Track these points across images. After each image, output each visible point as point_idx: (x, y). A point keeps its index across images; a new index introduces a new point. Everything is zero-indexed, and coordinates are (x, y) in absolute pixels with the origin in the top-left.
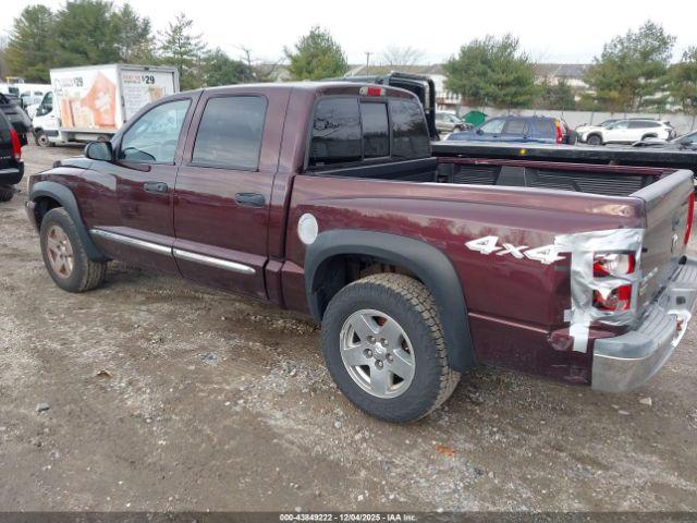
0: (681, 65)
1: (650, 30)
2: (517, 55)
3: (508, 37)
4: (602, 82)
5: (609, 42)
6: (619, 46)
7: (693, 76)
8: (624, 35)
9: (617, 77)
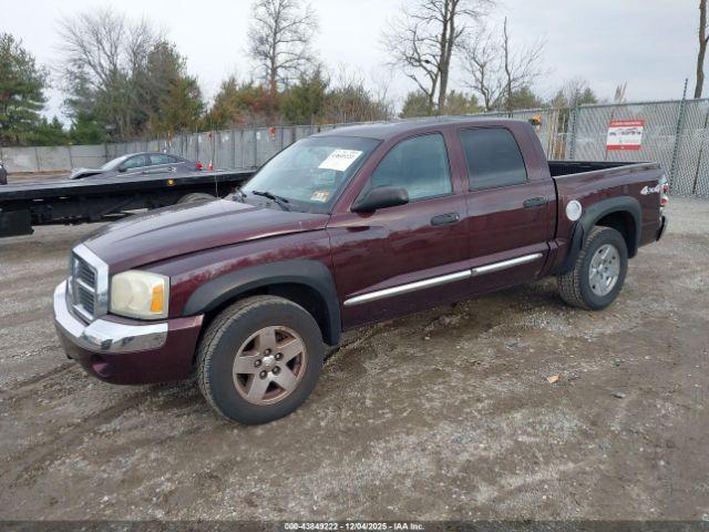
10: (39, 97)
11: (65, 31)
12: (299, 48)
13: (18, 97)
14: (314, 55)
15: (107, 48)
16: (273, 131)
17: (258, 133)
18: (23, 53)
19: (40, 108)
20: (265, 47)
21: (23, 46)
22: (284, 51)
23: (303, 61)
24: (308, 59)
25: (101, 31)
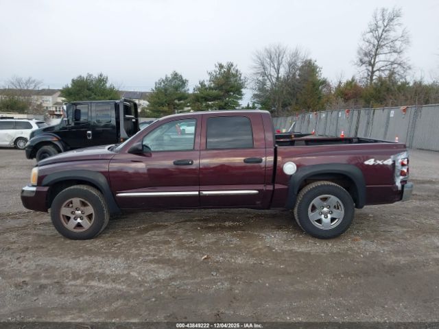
0: (194, 94)
1: (176, 76)
2: (108, 85)
3: (101, 75)
4: (158, 103)
5: (157, 81)
6: (162, 83)
7: (200, 100)
8: (164, 78)
9: (165, 100)
10: (240, 94)
11: (256, 58)
12: (394, 57)
13: (232, 93)
14: (405, 61)
15: (276, 66)
16: (348, 112)
17: (340, 113)
18: (237, 71)
19: (241, 98)
20: (368, 58)
21: (238, 68)
22: (382, 60)
23: (396, 66)
24: (400, 64)
25: (274, 56)
